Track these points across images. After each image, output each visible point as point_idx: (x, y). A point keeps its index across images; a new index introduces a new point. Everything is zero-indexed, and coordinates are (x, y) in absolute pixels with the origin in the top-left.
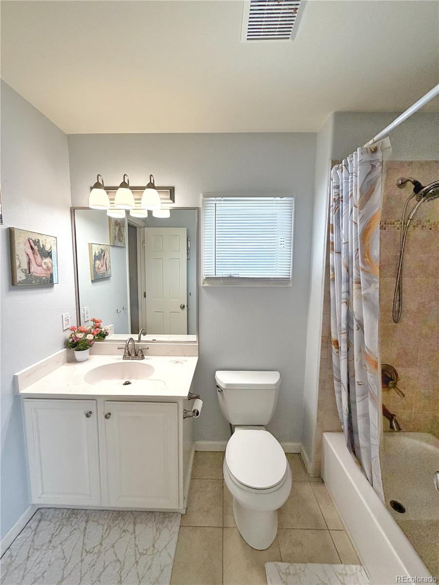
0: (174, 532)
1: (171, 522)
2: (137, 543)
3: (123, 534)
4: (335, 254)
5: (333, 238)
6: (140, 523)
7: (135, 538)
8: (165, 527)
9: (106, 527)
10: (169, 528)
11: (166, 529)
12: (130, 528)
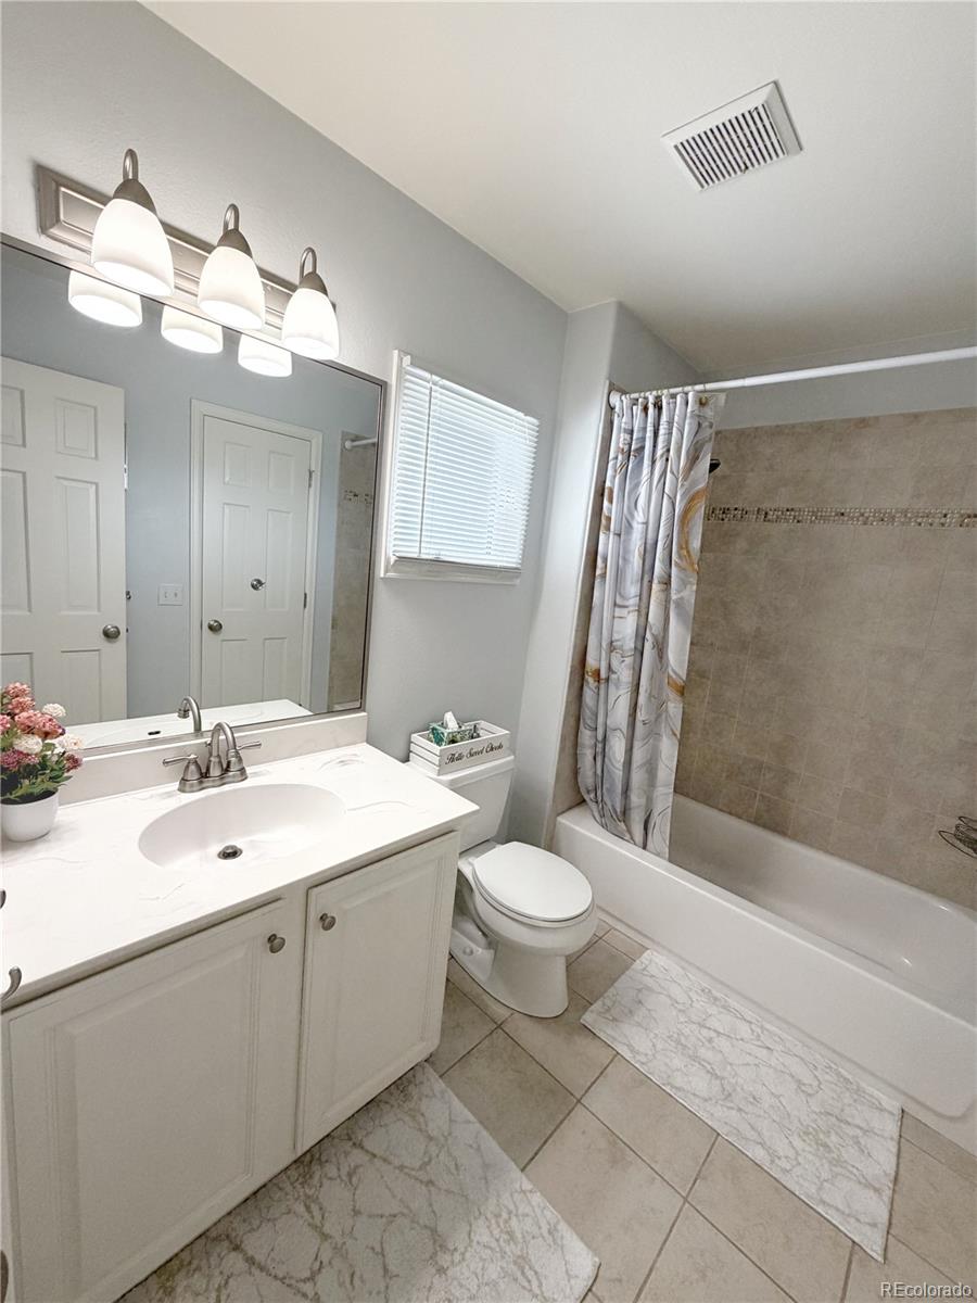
0: (442, 1092)
1: (422, 1083)
2: (397, 1162)
3: (354, 1180)
4: (611, 536)
5: (610, 510)
6: (367, 1134)
7: (385, 1160)
8: (420, 1099)
9: (301, 1209)
10: (431, 1094)
11: (424, 1099)
12: (357, 1156)
